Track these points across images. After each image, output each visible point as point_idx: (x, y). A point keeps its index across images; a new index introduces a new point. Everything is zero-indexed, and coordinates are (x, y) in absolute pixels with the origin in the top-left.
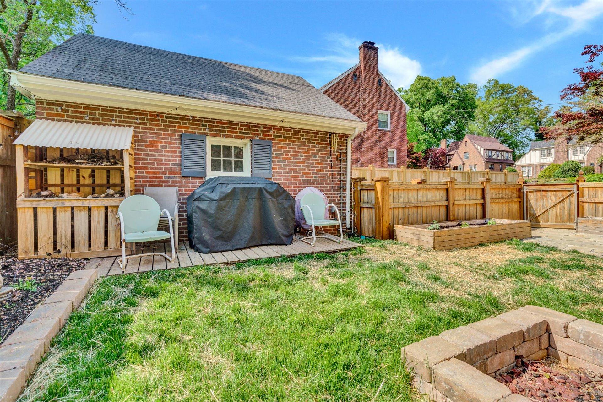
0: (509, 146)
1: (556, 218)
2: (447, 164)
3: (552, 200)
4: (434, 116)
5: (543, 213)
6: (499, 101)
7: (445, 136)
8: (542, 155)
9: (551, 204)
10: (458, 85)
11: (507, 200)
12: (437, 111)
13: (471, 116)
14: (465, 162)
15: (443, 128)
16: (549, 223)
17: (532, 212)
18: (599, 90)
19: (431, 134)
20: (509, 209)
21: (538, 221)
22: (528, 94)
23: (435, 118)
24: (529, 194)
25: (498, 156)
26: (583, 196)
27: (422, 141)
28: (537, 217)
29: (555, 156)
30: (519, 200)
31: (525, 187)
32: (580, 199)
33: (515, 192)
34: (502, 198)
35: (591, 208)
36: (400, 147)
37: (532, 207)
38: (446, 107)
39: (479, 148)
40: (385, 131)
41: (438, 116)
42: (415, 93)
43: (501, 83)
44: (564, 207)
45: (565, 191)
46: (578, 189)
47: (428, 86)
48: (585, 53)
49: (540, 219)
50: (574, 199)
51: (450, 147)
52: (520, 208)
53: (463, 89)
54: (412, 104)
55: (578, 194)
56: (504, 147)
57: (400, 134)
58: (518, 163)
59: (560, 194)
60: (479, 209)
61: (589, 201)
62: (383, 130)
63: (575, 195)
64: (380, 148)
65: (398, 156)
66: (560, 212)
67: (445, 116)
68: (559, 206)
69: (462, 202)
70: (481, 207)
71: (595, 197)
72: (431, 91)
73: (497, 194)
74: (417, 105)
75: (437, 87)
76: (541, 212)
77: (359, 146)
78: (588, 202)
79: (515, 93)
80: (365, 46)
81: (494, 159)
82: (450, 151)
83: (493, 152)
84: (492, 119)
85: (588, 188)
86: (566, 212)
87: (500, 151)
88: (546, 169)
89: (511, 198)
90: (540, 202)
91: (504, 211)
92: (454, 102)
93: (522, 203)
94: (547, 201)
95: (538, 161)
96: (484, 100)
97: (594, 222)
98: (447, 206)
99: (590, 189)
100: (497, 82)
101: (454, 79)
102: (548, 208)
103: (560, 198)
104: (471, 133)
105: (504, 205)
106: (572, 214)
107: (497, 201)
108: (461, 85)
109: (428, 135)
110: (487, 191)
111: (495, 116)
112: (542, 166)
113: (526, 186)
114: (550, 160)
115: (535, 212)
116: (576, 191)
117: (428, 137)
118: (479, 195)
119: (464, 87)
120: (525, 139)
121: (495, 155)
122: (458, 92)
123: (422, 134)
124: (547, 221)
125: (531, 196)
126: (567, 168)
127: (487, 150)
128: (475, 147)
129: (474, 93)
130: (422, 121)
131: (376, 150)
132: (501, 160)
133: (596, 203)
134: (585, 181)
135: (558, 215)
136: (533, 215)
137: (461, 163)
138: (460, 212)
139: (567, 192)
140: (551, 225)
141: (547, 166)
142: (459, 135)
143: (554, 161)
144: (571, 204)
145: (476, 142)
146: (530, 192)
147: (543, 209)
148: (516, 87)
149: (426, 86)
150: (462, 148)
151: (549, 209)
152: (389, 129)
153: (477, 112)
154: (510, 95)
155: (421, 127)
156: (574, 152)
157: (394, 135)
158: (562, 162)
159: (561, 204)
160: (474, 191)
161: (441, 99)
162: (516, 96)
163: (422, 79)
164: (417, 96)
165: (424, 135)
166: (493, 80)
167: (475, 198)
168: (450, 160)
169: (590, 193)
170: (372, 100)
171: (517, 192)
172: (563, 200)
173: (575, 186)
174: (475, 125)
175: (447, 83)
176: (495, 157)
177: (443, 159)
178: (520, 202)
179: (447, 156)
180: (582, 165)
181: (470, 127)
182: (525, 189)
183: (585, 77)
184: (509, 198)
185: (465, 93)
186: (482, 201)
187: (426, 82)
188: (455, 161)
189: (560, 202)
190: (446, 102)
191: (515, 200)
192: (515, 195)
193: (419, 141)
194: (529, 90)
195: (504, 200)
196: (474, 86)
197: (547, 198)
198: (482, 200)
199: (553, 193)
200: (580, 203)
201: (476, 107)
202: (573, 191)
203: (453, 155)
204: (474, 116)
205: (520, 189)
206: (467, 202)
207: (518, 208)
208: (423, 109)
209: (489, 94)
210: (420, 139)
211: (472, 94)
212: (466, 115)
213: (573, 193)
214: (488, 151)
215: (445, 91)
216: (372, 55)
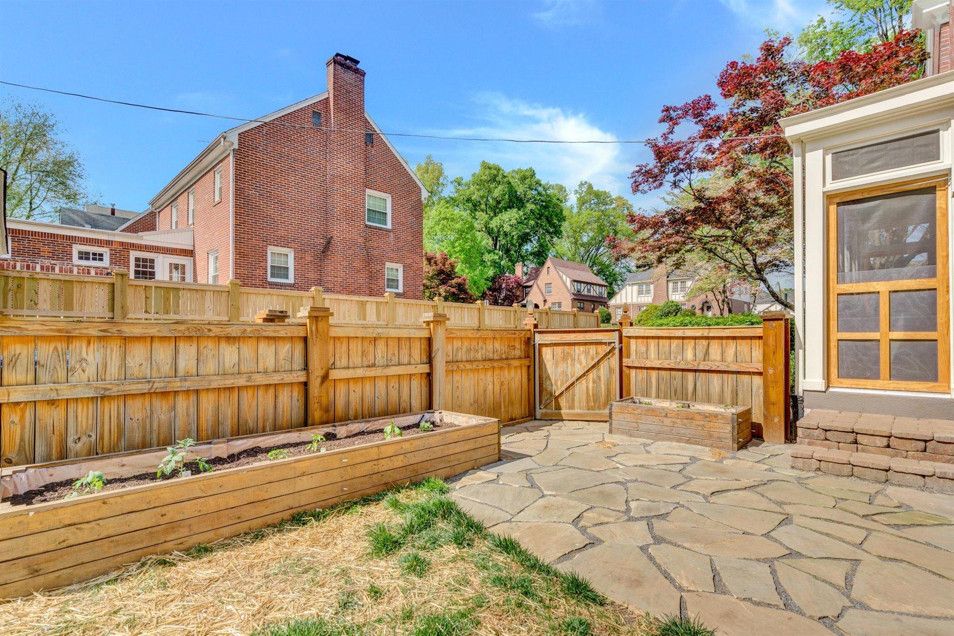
0: (606, 279)
1: (588, 402)
2: (524, 299)
3: (581, 364)
4: (505, 226)
5: (566, 389)
6: (594, 213)
7: (523, 259)
8: (640, 292)
9: (579, 370)
10: (538, 183)
11: (495, 364)
12: (509, 218)
13: (557, 233)
14: (547, 298)
15: (520, 245)
16: (577, 411)
17: (549, 389)
18: (677, 178)
19: (501, 253)
20: (502, 384)
21: (558, 408)
22: (628, 209)
23: (507, 228)
24: (544, 349)
25: (589, 291)
26: (628, 357)
27: (489, 263)
28: (557, 398)
29: (654, 295)
30: (526, 362)
31: (536, 335)
32: (624, 360)
33: (518, 346)
34: (485, 360)
35: (640, 378)
36: (409, 261)
37: (548, 377)
38: (521, 213)
39: (564, 277)
40: (380, 229)
41: (510, 225)
42: (477, 187)
43: (595, 188)
44: (599, 378)
45: (601, 343)
46: (621, 342)
47: (497, 179)
48: (662, 121)
49: (563, 402)
50: (614, 361)
51: (529, 275)
52: (529, 380)
53: (545, 189)
54: (475, 205)
55: (621, 350)
56: (599, 280)
57: (410, 238)
58: (612, 302)
59: (592, 349)
60: (417, 389)
61: (636, 365)
62: (376, 228)
63: (617, 351)
64: (369, 260)
65: (405, 278)
66: (593, 387)
67: (520, 227)
68: (592, 376)
69: (360, 373)
70: (424, 382)
71: (645, 356)
72: (500, 187)
73: (469, 350)
74: (483, 206)
75: (510, 183)
76: (563, 389)
77: (323, 252)
78: (636, 368)
79: (614, 206)
80: (335, 62)
81: (584, 296)
82: (528, 281)
83: (582, 285)
84: (585, 239)
85: (636, 338)
86: (603, 386)
87: (591, 284)
88: (643, 312)
89: (507, 359)
90: (562, 367)
91: (490, 387)
92: (533, 207)
93: (532, 369)
94: (573, 365)
95: (635, 301)
96: (575, 210)
97: (636, 412)
98: (305, 384)
99: (639, 341)
100: (590, 187)
101: (533, 175)
102: (574, 379)
103: (593, 359)
104: (559, 256)
105: (489, 374)
106: (613, 392)
107: (468, 366)
108: (543, 182)
109: (497, 254)
110: (437, 345)
111: (591, 235)
112: (640, 306)
113: (540, 332)
114: (648, 299)
115: (554, 387)
116: (617, 346)
117: (497, 257)
118: (418, 353)
119: (547, 187)
120: (624, 270)
121: (586, 289)
122: (539, 194)
123: (489, 252)
124: (572, 407)
125: (547, 353)
126: (667, 311)
127: (575, 281)
128: (559, 275)
129: (561, 197)
130: (490, 232)
131: (357, 264)
132: (593, 296)
133: (647, 368)
134: (631, 324)
135: (591, 393)
136: (551, 394)
137: (542, 299)
138: (355, 398)
139: (604, 346)
140: (579, 415)
141: (645, 308)
142: (540, 255)
143: (653, 300)
144: (611, 370)
145: (562, 269)
146: (547, 345)
147: (567, 381)
148: (614, 196)
149: (494, 179)
150: (543, 277)
151: (577, 380)
152: (389, 226)
153: (565, 226)
154: (607, 207)
155: (488, 242)
156: (675, 290)
157: (397, 238)
158: (661, 303)
159: (595, 371)
160: (403, 343)
161: (515, 201)
162: (614, 209)
163: (490, 168)
164: (481, 193)
165: (492, 254)
166: (586, 183)
167: (406, 361)
168: (527, 294)
169: (638, 349)
170: (350, 166)
171: (523, 347)
172: (599, 362)
173: (617, 334)
174: (563, 245)
175: (523, 179)
176: (586, 293)
177: (518, 293)
178: (529, 367)
179: (525, 289)
180: (683, 307)
181: (557, 248)
182: (539, 339)
183: (659, 153)
184: (501, 359)
185: (548, 196)
186: (425, 369)
187: (495, 172)
188: (534, 297)
189: (593, 367)
190: (522, 207)
191: (516, 363)
192: (518, 353)
193: (483, 262)
194: (629, 203)
195: (488, 365)
196: (561, 189)
197: (573, 360)
198: (427, 366)
199: (582, 348)
200: (624, 368)
201: (563, 219)
202: (613, 345)
203: (531, 286)
204: (561, 232)
205: (529, 339)
206: (377, 372)
207: (525, 380)
208: (492, 215)
209: (582, 202)
210: (486, 260)
211: (558, 199)
212: (551, 230)
213: (614, 348)
214: (576, 283)
215: (520, 190)
216: (352, 81)
